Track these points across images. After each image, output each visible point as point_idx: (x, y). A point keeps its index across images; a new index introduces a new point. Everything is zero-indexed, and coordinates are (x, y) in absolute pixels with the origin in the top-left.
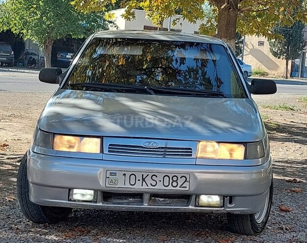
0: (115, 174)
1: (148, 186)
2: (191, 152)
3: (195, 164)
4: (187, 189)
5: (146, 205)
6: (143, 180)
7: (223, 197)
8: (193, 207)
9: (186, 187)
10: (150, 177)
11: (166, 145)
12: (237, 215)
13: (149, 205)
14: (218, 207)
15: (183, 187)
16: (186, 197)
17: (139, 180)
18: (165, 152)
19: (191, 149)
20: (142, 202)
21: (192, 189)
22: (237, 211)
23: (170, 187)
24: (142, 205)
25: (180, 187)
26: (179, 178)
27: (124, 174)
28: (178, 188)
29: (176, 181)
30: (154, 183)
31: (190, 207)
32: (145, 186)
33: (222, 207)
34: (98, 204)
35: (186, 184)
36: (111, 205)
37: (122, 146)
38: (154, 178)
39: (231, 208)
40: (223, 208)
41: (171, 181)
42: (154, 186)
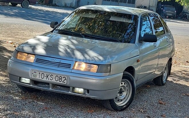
0: (36, 72)
1: (49, 79)
2: (71, 66)
3: (71, 72)
4: (66, 83)
5: (51, 89)
6: (47, 77)
7: (84, 89)
8: (71, 93)
9: (65, 82)
10: (50, 75)
11: (60, 61)
12: (92, 99)
13: (52, 89)
14: (82, 94)
15: (64, 82)
16: (67, 87)
17: (45, 76)
18: (59, 65)
19: (71, 65)
20: (49, 87)
21: (68, 84)
22: (92, 97)
23: (58, 82)
24: (49, 88)
25: (63, 82)
26: (62, 78)
27: (39, 73)
28: (61, 82)
29: (61, 79)
30: (51, 79)
31: (69, 92)
32: (47, 80)
33: (84, 94)
34: (31, 85)
35: (65, 81)
36: (36, 87)
37: (42, 60)
38: (52, 76)
39: (88, 95)
41: (59, 79)
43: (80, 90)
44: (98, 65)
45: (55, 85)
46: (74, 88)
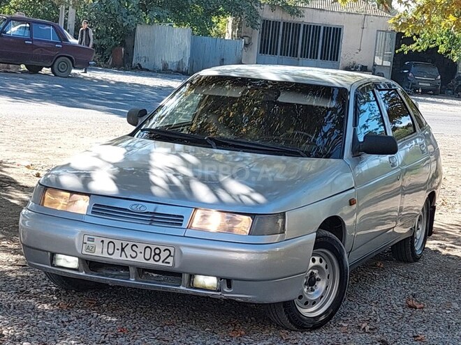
0: (93, 240)
1: (127, 257)
2: (182, 221)
3: (184, 236)
4: (171, 265)
5: (132, 280)
6: (123, 249)
7: (220, 278)
8: (185, 288)
9: (169, 263)
10: (129, 246)
11: (155, 210)
12: (239, 302)
13: (136, 280)
14: (215, 291)
15: (166, 263)
16: (175, 275)
17: (118, 249)
18: (154, 218)
19: (182, 217)
20: (128, 277)
21: (177, 266)
22: (239, 298)
23: (152, 262)
24: (128, 279)
25: (163, 262)
26: (162, 251)
27: (102, 241)
28: (160, 263)
29: (159, 254)
30: (134, 255)
31: (181, 288)
32: (123, 258)
33: (218, 291)
34: (81, 274)
35: (170, 260)
36: (94, 276)
37: (108, 207)
38: (134, 248)
39: (228, 293)
40: (220, 293)
41: (153, 254)
42: (134, 258)
43: (209, 281)
44: (252, 215)
45: (142, 271)
46: (192, 276)
